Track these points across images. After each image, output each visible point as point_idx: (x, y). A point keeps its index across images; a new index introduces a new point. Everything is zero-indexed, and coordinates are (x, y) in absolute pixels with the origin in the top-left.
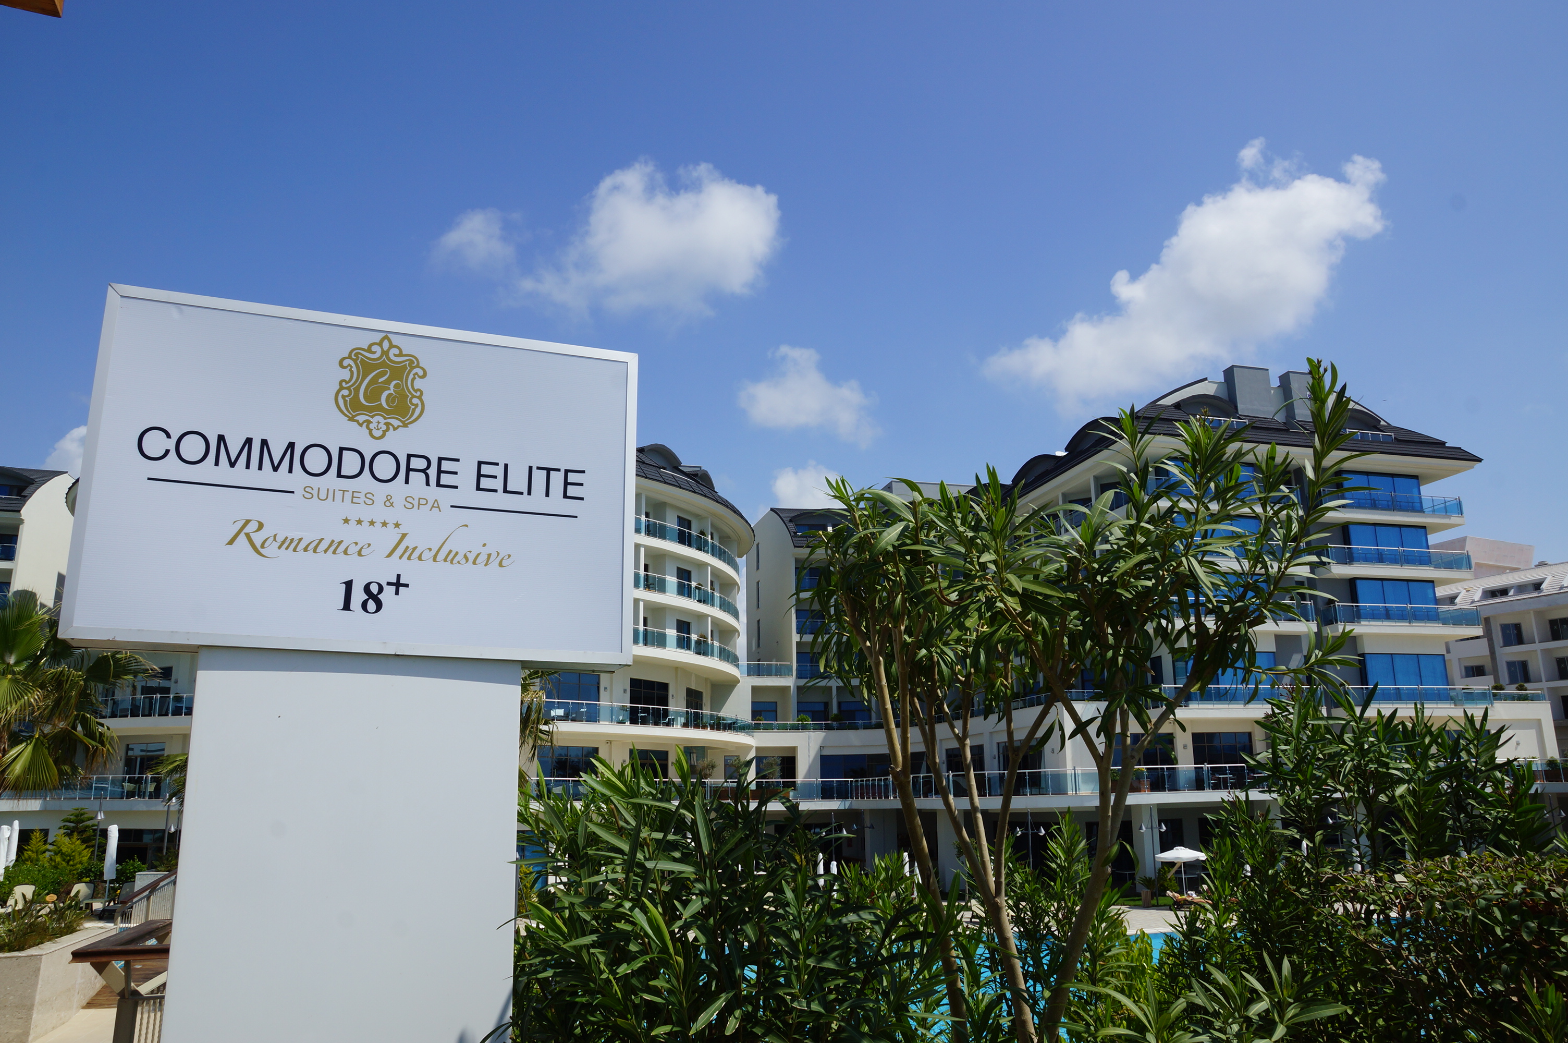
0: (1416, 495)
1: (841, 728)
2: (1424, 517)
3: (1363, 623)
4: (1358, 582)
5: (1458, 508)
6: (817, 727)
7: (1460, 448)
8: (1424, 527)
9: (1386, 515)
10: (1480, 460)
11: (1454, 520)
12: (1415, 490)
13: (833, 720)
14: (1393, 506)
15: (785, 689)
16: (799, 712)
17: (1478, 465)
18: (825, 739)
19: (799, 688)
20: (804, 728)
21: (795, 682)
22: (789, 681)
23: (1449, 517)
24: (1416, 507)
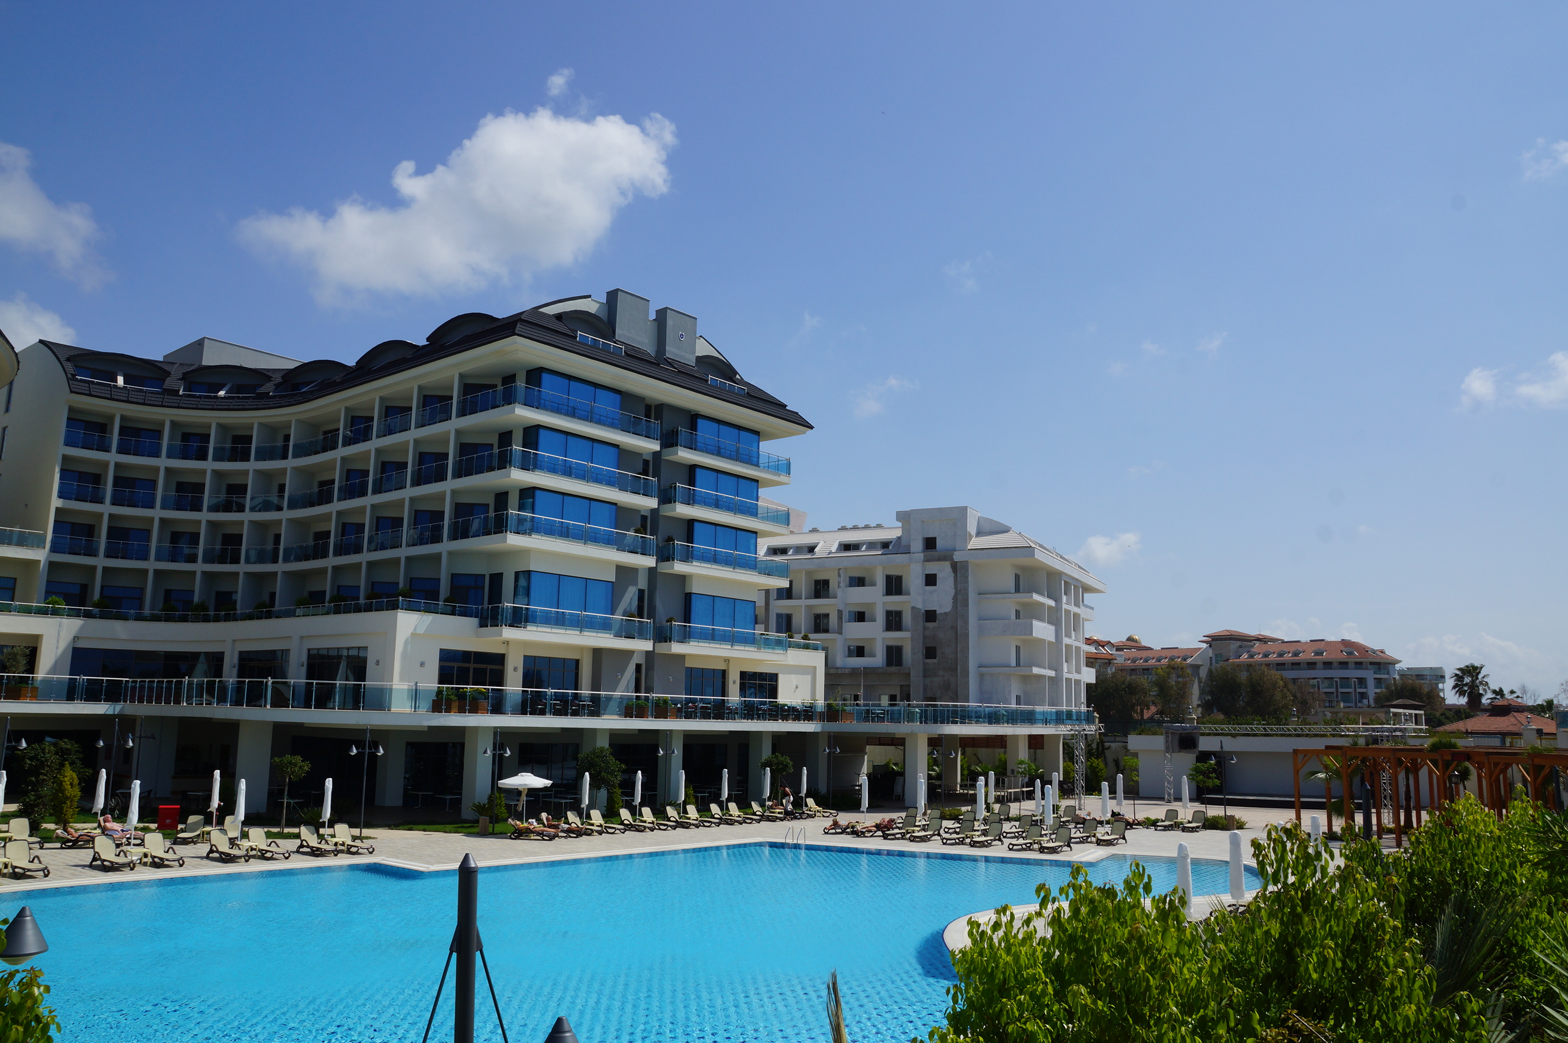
0: (755, 449)
1: (104, 616)
2: (758, 471)
3: (694, 563)
4: (696, 524)
5: (786, 467)
6: (71, 613)
7: (797, 413)
8: (757, 481)
9: (729, 463)
10: (811, 427)
11: (783, 478)
12: (755, 445)
13: (94, 606)
14: (736, 457)
15: (31, 564)
16: (48, 593)
17: (810, 431)
18: (82, 628)
19: (52, 565)
20: (55, 613)
21: (48, 556)
22: (40, 555)
23: (779, 475)
24: (752, 460)
